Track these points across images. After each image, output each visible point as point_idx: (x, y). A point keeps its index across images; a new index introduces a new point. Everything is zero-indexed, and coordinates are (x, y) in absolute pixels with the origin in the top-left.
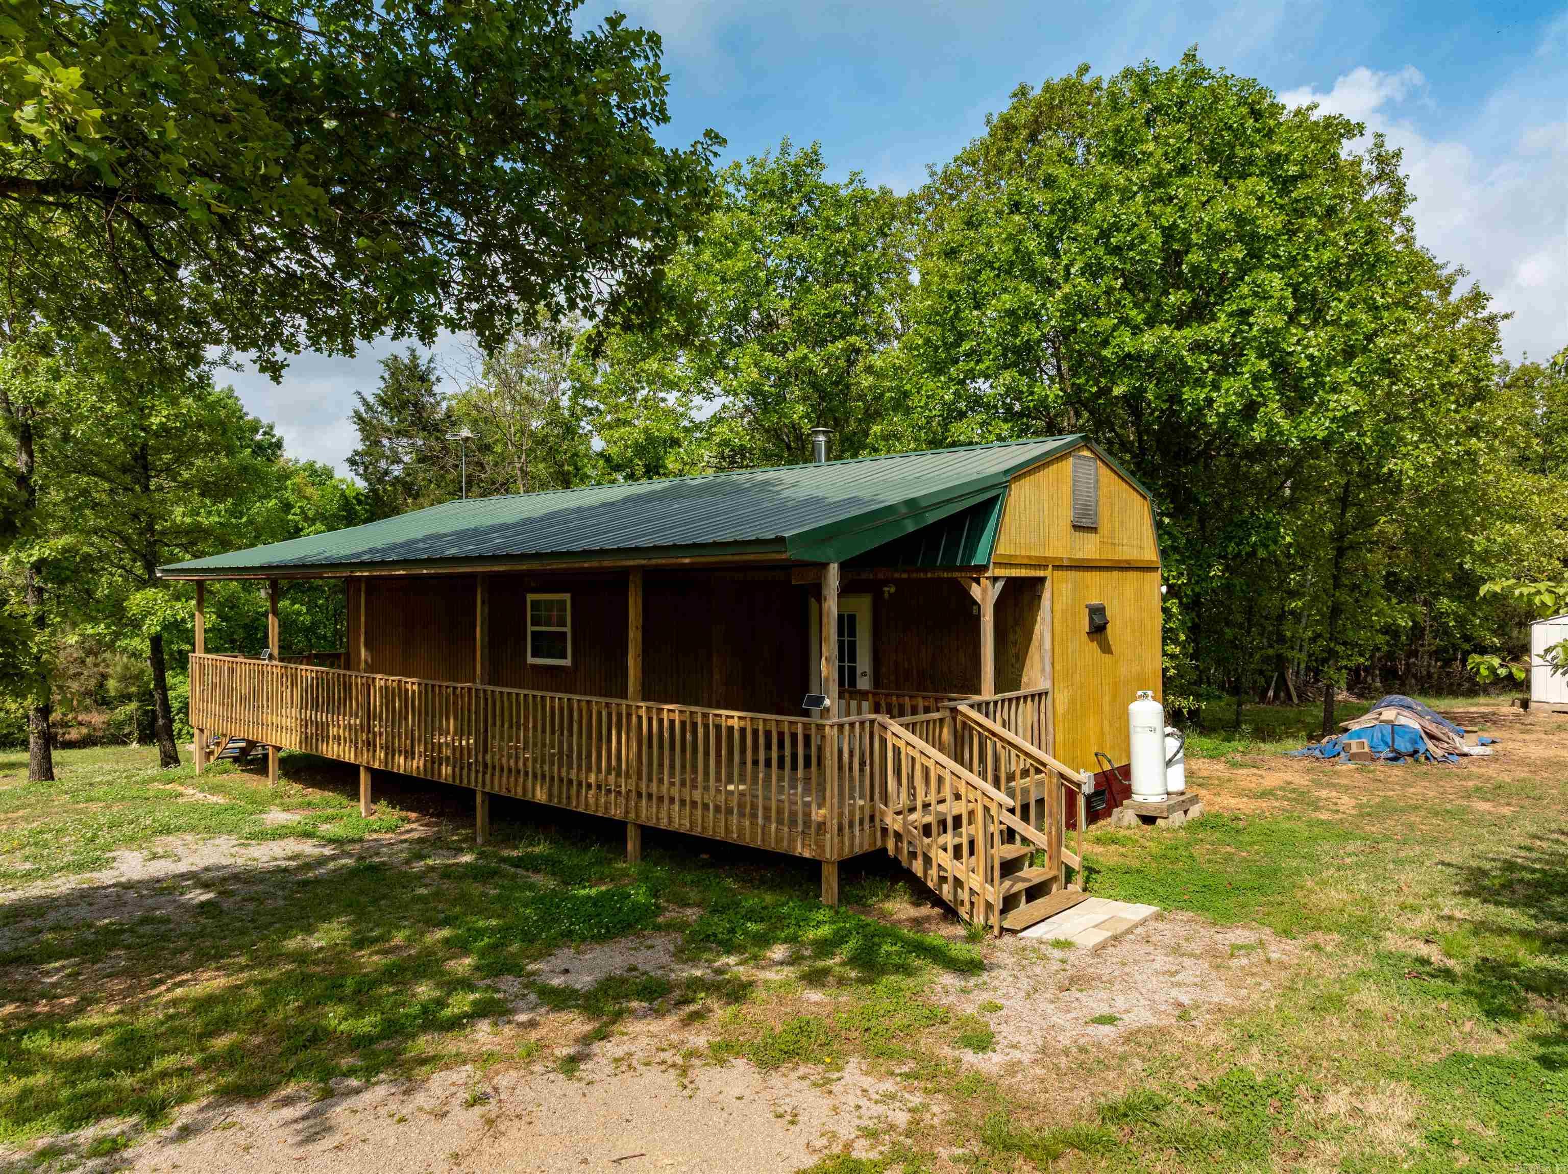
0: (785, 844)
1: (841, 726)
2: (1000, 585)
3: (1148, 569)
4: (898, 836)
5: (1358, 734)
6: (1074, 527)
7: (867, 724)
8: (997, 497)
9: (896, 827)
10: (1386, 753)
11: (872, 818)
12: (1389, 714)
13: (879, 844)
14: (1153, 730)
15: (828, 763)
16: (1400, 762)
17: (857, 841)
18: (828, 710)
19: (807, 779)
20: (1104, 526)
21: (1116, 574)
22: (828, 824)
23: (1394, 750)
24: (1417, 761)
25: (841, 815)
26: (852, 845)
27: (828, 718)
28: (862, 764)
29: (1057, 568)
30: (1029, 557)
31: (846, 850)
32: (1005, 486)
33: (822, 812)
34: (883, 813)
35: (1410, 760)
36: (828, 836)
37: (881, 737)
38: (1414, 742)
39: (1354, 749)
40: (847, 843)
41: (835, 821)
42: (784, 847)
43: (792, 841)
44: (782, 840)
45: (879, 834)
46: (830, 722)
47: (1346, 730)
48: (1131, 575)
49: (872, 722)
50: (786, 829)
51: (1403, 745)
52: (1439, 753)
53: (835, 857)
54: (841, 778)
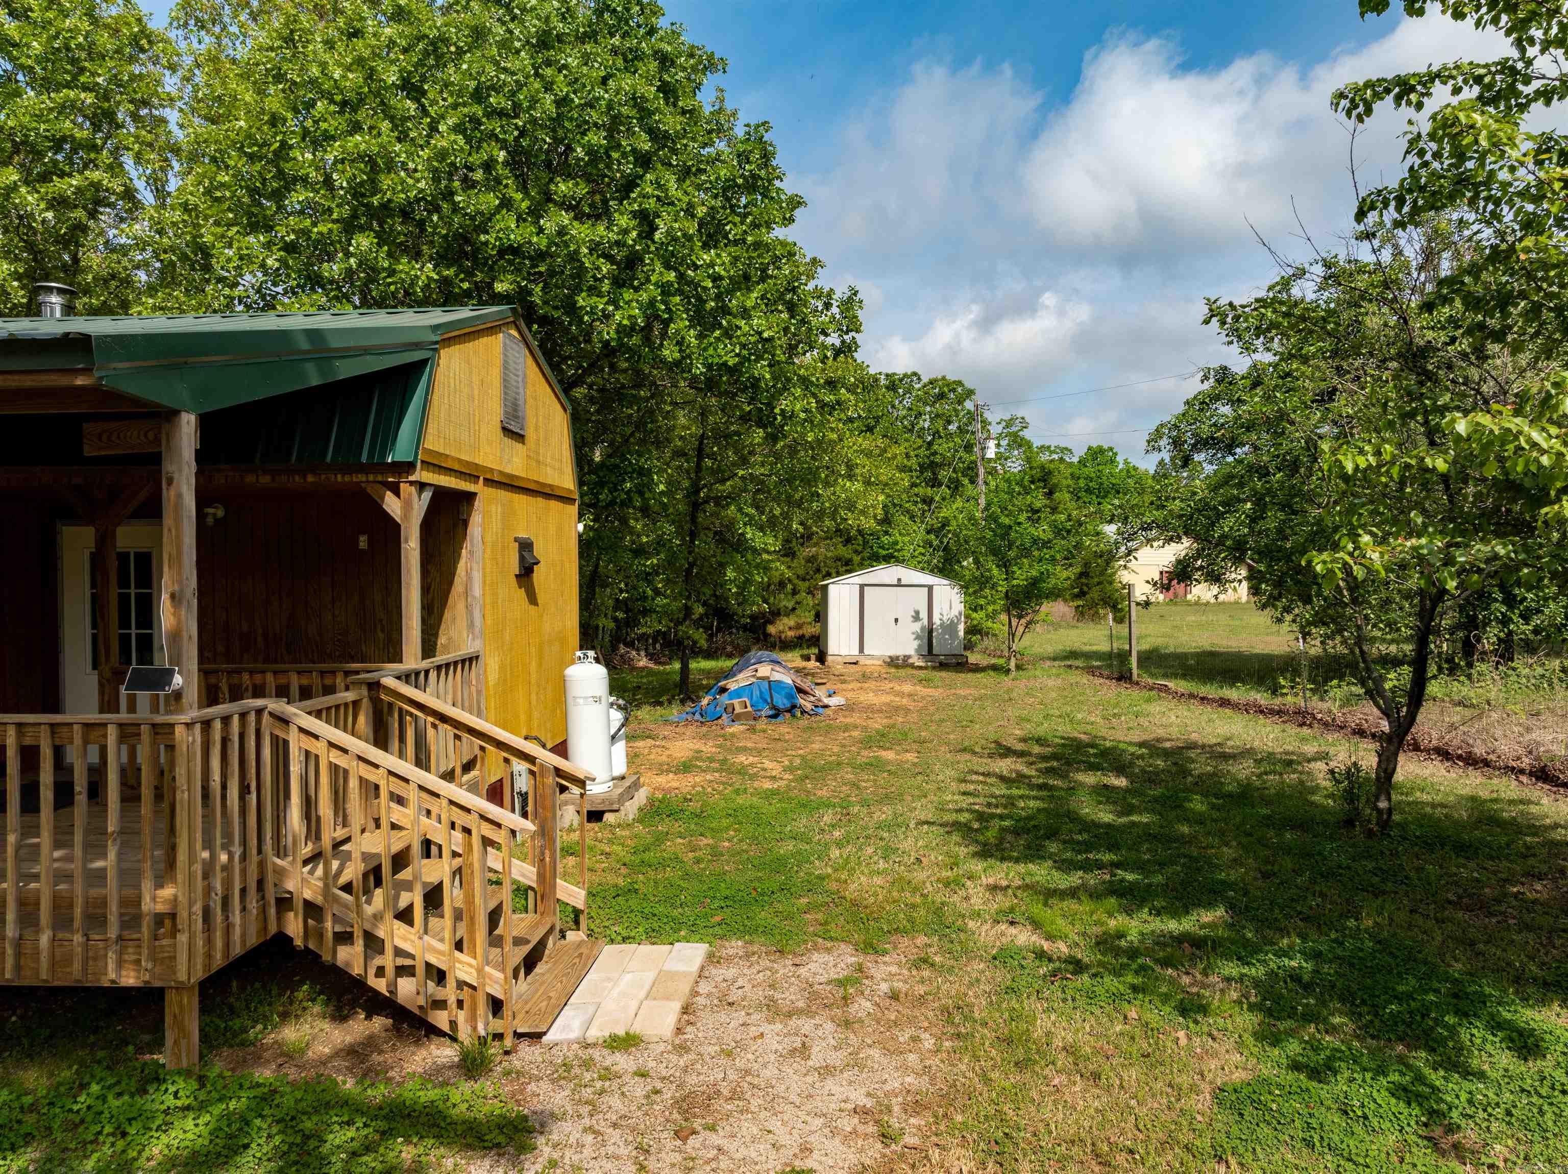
0: (77, 966)
1: (207, 724)
2: (427, 495)
3: (566, 500)
4: (312, 909)
5: (738, 693)
6: (504, 429)
7: (252, 717)
8: (424, 362)
9: (308, 894)
10: (766, 711)
11: (260, 883)
12: (764, 670)
13: (273, 929)
14: (598, 700)
15: (182, 796)
16: (780, 719)
17: (237, 932)
18: (178, 695)
19: (128, 833)
20: (530, 434)
21: (540, 501)
22: (183, 914)
23: (774, 707)
24: (794, 716)
25: (208, 890)
26: (227, 945)
27: (180, 711)
28: (244, 790)
29: (489, 482)
30: (460, 461)
31: (219, 956)
32: (435, 348)
33: (168, 892)
34: (280, 873)
35: (788, 715)
36: (182, 938)
37: (275, 739)
38: (790, 697)
39: (738, 710)
40: (219, 943)
41: (198, 908)
42: (74, 974)
43: (92, 958)
44: (68, 960)
45: (272, 911)
46: (185, 718)
47: (723, 690)
48: (553, 504)
49: (259, 712)
50: (78, 938)
51: (781, 701)
52: (808, 706)
53: (199, 974)
54: (208, 818)
